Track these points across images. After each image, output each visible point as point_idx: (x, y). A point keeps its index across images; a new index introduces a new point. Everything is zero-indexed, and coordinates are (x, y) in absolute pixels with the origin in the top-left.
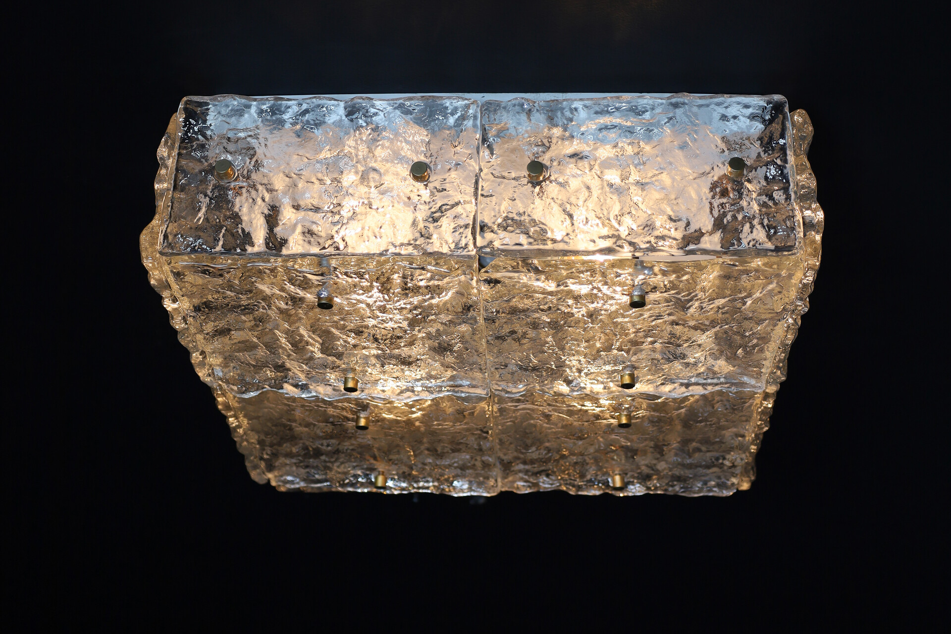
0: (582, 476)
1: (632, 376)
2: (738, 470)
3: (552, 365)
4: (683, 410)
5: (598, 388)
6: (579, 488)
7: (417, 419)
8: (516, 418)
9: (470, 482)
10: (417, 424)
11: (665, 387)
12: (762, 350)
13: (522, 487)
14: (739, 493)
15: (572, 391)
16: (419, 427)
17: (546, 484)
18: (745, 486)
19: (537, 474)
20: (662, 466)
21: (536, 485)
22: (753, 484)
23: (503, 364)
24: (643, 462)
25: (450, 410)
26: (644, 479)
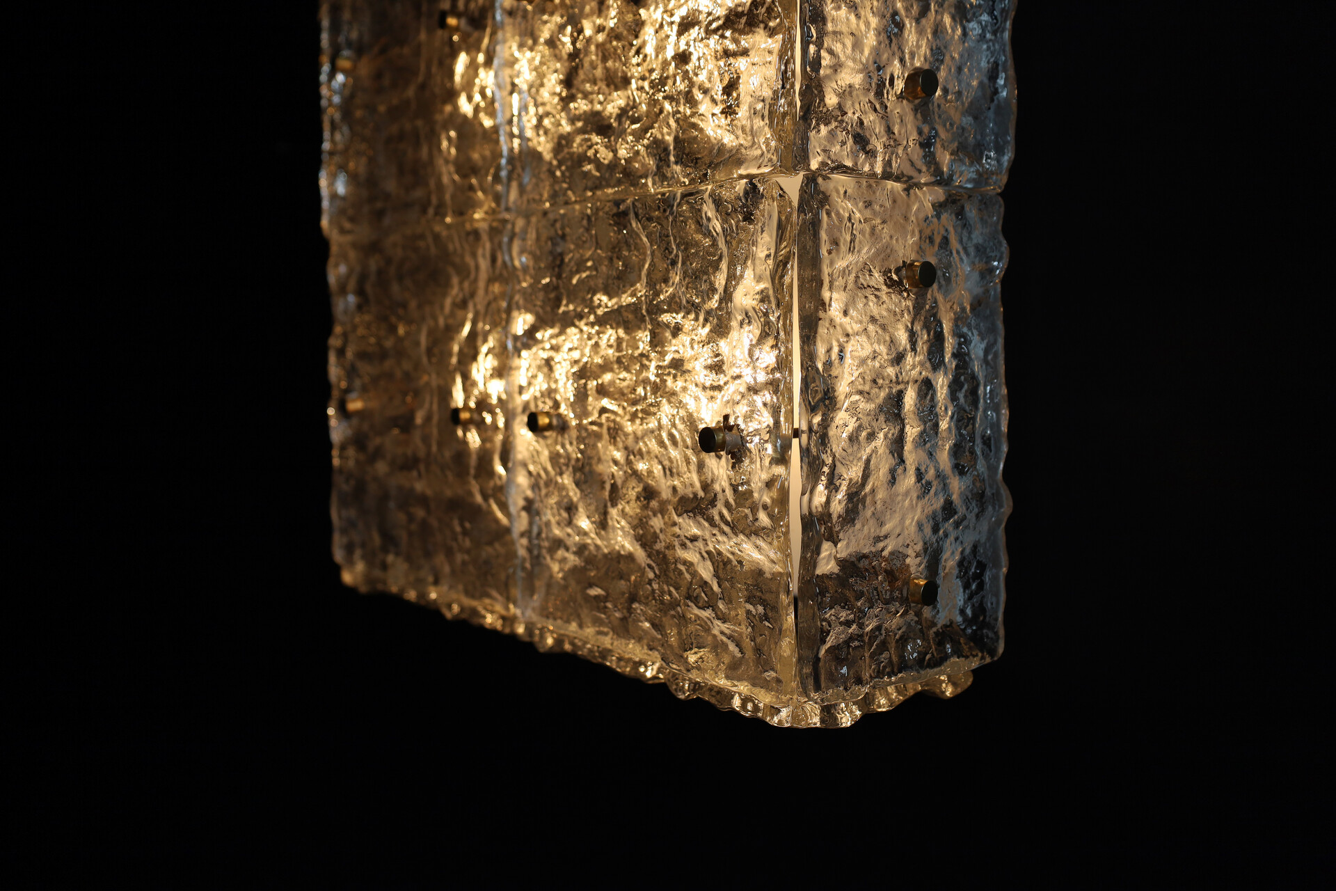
0: (362, 355)
1: (549, 427)
2: (377, 573)
3: (567, 305)
4: (479, 499)
5: (521, 377)
6: (341, 352)
7: (456, 108)
8: (462, 257)
9: (344, 198)
10: (448, 108)
11: (524, 476)
12: (597, 622)
13: (336, 272)
14: (336, 570)
15: (516, 338)
16: (442, 112)
17: (345, 304)
18: (347, 577)
19: (360, 292)
20: (381, 467)
21: (343, 290)
22: (351, 591)
23: (568, 230)
24: (390, 441)
25: (476, 156)
26: (358, 441)
